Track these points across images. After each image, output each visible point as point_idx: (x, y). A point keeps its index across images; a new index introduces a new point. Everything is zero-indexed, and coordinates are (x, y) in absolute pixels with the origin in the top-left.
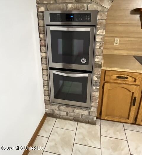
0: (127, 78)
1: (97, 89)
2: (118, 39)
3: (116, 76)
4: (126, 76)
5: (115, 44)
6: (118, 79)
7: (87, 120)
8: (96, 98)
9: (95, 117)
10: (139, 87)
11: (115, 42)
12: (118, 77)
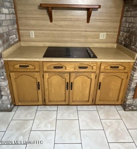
0: (28, 66)
1: (2, 79)
2: (33, 32)
3: (19, 65)
4: (27, 65)
5: (31, 37)
6: (21, 68)
7: (3, 109)
8: (4, 87)
9: (9, 104)
10: (39, 73)
11: (31, 34)
12: (20, 66)
